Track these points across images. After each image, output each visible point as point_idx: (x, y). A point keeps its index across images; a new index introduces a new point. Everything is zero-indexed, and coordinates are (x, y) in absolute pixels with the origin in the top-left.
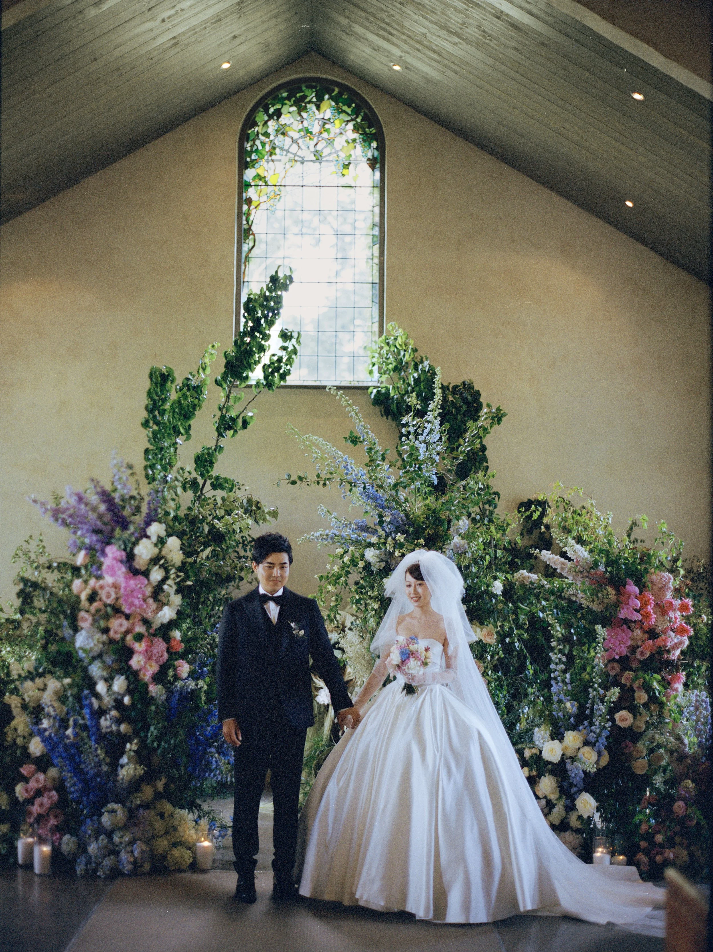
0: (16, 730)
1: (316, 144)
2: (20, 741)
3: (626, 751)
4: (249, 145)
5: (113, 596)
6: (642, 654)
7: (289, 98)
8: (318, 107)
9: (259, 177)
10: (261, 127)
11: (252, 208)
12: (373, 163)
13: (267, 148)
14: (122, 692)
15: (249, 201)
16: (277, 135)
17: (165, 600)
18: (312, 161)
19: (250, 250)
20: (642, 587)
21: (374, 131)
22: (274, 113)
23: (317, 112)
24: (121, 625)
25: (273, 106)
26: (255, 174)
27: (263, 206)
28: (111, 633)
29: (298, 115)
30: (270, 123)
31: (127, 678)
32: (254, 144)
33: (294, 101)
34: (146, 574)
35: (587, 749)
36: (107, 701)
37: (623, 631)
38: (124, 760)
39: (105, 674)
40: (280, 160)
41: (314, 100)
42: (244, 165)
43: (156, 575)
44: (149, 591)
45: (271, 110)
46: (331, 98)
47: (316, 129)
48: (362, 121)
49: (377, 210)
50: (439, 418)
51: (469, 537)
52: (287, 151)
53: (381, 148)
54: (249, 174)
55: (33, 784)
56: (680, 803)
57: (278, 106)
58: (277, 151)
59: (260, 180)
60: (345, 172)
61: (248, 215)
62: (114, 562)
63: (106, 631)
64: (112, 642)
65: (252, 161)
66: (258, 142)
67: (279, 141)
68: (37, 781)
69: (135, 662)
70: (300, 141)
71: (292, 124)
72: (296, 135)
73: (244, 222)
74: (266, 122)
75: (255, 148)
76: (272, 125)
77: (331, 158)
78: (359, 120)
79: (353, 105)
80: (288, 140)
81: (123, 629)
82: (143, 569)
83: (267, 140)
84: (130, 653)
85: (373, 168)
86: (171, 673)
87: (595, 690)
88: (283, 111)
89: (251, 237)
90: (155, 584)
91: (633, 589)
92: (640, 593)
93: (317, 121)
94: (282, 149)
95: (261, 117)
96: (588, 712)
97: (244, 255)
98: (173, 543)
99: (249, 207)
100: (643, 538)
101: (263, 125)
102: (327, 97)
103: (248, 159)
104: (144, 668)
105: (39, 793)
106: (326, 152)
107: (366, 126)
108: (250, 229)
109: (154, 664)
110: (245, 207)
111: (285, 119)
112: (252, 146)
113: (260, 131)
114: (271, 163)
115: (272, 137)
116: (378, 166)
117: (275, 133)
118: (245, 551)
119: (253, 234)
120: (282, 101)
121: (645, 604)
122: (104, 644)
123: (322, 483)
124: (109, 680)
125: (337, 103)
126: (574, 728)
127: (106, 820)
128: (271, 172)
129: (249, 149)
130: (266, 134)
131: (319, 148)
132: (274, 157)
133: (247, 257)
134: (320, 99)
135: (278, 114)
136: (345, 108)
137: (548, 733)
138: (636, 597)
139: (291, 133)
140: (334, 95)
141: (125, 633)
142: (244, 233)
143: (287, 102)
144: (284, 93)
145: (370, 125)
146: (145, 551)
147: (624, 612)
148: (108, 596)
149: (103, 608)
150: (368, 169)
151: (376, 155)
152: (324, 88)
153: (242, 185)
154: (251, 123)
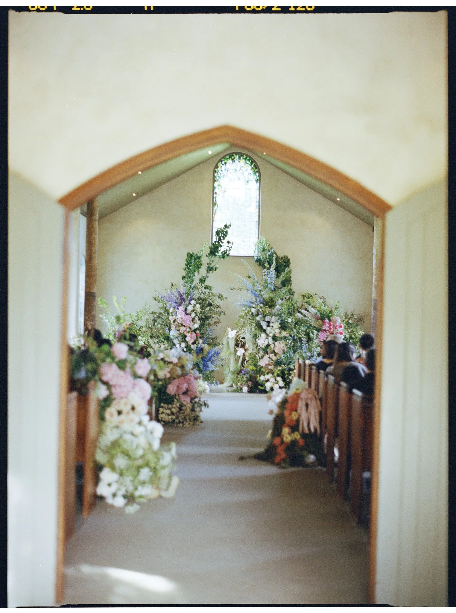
1: (238, 174)
4: (216, 174)
5: (181, 320)
7: (229, 158)
8: (239, 161)
10: (220, 168)
11: (217, 196)
12: (257, 181)
13: (222, 175)
14: (184, 347)
15: (216, 193)
16: (225, 171)
17: (195, 322)
18: (237, 180)
19: (216, 210)
20: (330, 320)
21: (257, 170)
22: (224, 164)
23: (238, 163)
25: (224, 161)
26: (218, 184)
27: (220, 195)
28: (180, 331)
29: (232, 164)
31: (185, 344)
33: (231, 160)
34: (190, 315)
37: (323, 333)
39: (179, 342)
40: (226, 180)
42: (214, 181)
43: (193, 315)
44: (191, 319)
46: (243, 158)
47: (238, 169)
49: (258, 197)
51: (282, 305)
52: (229, 177)
53: (260, 176)
54: (216, 184)
57: (226, 161)
58: (225, 176)
59: (220, 186)
60: (248, 184)
61: (216, 198)
62: (181, 311)
63: (179, 330)
64: (181, 334)
66: (219, 173)
67: (226, 173)
69: (187, 339)
70: (233, 173)
71: (230, 167)
73: (214, 200)
75: (218, 175)
76: (224, 167)
77: (243, 179)
78: (252, 166)
79: (251, 161)
80: (229, 173)
81: (184, 330)
82: (189, 313)
83: (222, 173)
84: (185, 336)
85: (257, 182)
86: (197, 342)
88: (227, 163)
89: (216, 205)
90: (193, 317)
91: (327, 321)
93: (238, 166)
94: (227, 176)
95: (220, 164)
97: (214, 211)
98: (198, 306)
103: (216, 179)
104: (190, 341)
106: (241, 177)
108: (216, 203)
109: (192, 340)
110: (215, 195)
111: (228, 165)
113: (219, 170)
114: (223, 180)
120: (227, 159)
121: (330, 325)
122: (178, 334)
123: (240, 290)
124: (180, 344)
125: (245, 160)
128: (223, 183)
129: (216, 176)
130: (222, 171)
131: (239, 176)
132: (224, 178)
133: (215, 212)
134: (239, 158)
136: (248, 162)
138: (328, 323)
139: (230, 170)
140: (244, 157)
141: (184, 331)
142: (214, 204)
143: (228, 160)
144: (228, 157)
145: (256, 168)
146: (190, 308)
147: (324, 328)
148: (179, 321)
149: (178, 324)
150: (255, 183)
151: (258, 178)
152: (241, 155)
153: (214, 188)
154: (217, 166)
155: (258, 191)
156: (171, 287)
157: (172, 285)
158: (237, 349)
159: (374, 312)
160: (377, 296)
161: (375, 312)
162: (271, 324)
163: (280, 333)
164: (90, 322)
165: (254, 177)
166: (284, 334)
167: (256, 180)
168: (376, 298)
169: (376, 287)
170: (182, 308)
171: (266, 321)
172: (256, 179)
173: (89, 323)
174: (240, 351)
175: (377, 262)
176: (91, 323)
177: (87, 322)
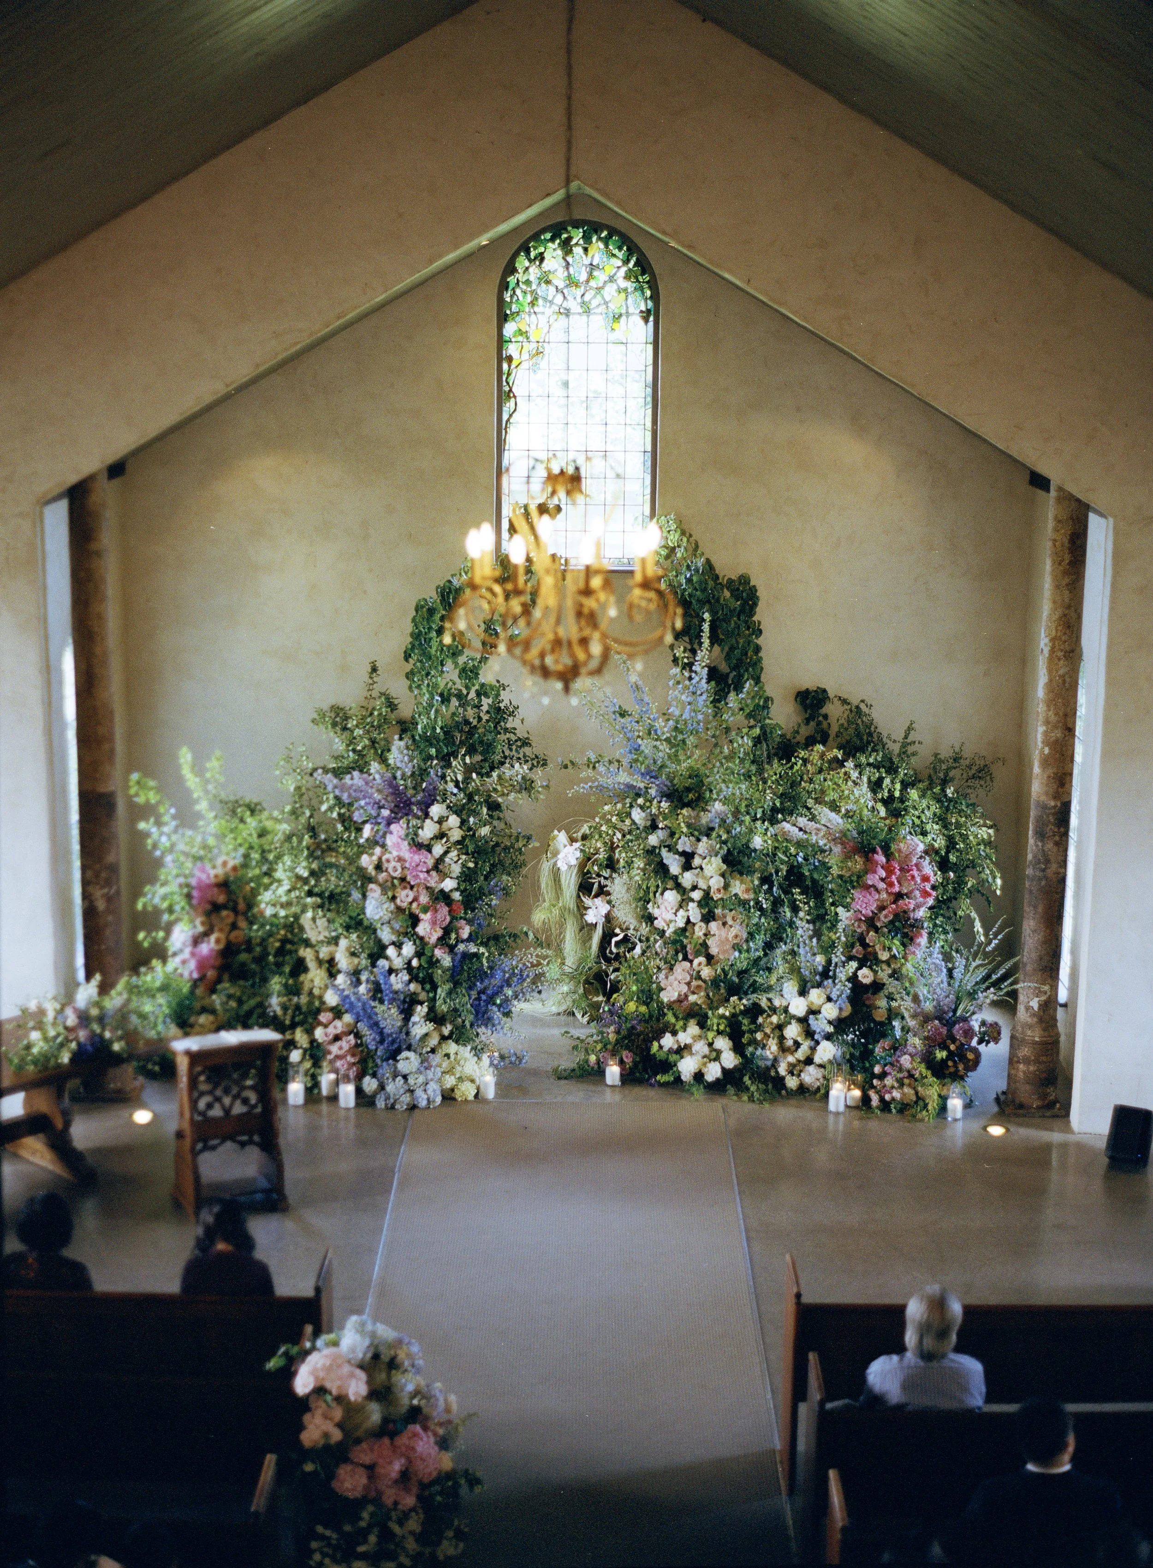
0: (312, 981)
1: (583, 295)
2: (316, 992)
3: (867, 1002)
4: (509, 295)
5: (400, 870)
6: (886, 917)
7: (552, 240)
8: (586, 250)
9: (520, 332)
10: (521, 274)
11: (512, 367)
12: (646, 316)
13: (529, 298)
14: (410, 955)
15: (510, 359)
16: (539, 284)
17: (446, 871)
18: (579, 314)
19: (511, 416)
20: (888, 855)
21: (648, 279)
22: (535, 258)
23: (584, 256)
24: (407, 896)
25: (535, 250)
26: (516, 328)
27: (525, 365)
28: (398, 901)
29: (562, 261)
30: (531, 270)
31: (415, 944)
32: (514, 292)
33: (559, 244)
34: (429, 848)
35: (829, 1005)
36: (398, 963)
37: (870, 894)
38: (415, 1018)
39: (394, 938)
40: (543, 313)
41: (581, 242)
42: (503, 318)
43: (438, 849)
44: (431, 862)
45: (533, 254)
46: (600, 239)
47: (583, 277)
48: (635, 266)
49: (650, 369)
50: (706, 669)
52: (551, 302)
53: (655, 297)
54: (509, 329)
55: (332, 1031)
56: (907, 1057)
57: (542, 249)
58: (540, 301)
59: (521, 335)
60: (615, 326)
61: (509, 374)
62: (400, 840)
63: (394, 898)
64: (400, 910)
65: (512, 314)
66: (518, 291)
67: (542, 290)
68: (335, 1027)
69: (422, 929)
70: (565, 291)
71: (556, 270)
72: (561, 285)
73: (504, 383)
74: (527, 269)
75: (515, 298)
76: (534, 273)
77: (599, 310)
78: (631, 265)
79: (625, 248)
80: (552, 289)
81: (410, 899)
82: (426, 843)
83: (529, 289)
84: (415, 921)
85: (646, 320)
86: (453, 936)
87: (837, 956)
88: (545, 255)
89: (513, 400)
90: (437, 856)
91: (881, 858)
92: (887, 862)
93: (584, 268)
94: (545, 299)
95: (522, 262)
96: (831, 973)
97: (505, 417)
98: (454, 820)
99: (509, 366)
100: (921, 740)
101: (524, 272)
102: (594, 239)
103: (508, 312)
104: (431, 933)
105: (337, 1038)
106: (594, 303)
107: (639, 272)
108: (510, 391)
109: (438, 929)
110: (505, 366)
111: (548, 265)
112: (511, 297)
113: (520, 279)
114: (533, 316)
115: (534, 287)
116: (651, 318)
117: (537, 281)
118: (511, 750)
119: (515, 397)
120: (545, 243)
121: (890, 871)
122: (392, 912)
123: (591, 766)
124: (399, 946)
125: (607, 244)
126: (819, 985)
127: (402, 1066)
128: (533, 327)
129: (508, 300)
130: (528, 282)
131: (587, 298)
132: (536, 309)
133: (508, 420)
134: (587, 239)
135: (541, 257)
136: (616, 252)
137: (796, 989)
138: (882, 867)
139: (556, 282)
140: (603, 235)
141: (411, 903)
142: (504, 395)
143: (550, 245)
144: (548, 236)
145: (643, 273)
146: (428, 830)
147: (871, 879)
148: (394, 869)
149: (389, 879)
150: (641, 323)
151: (650, 304)
152: (592, 229)
153: (501, 341)
154: (511, 269)
155: (650, 348)
156: (371, 678)
157: (374, 670)
158: (587, 901)
159: (1037, 846)
160: (1047, 794)
161: (1040, 844)
162: (697, 861)
163: (726, 887)
164: (102, 888)
165: (638, 303)
166: (738, 888)
167: (642, 312)
168: (1043, 798)
169: (1045, 763)
170: (398, 829)
171: (680, 850)
172: (644, 309)
173: (98, 893)
174: (594, 907)
175: (1051, 680)
176: (106, 890)
177: (90, 889)
